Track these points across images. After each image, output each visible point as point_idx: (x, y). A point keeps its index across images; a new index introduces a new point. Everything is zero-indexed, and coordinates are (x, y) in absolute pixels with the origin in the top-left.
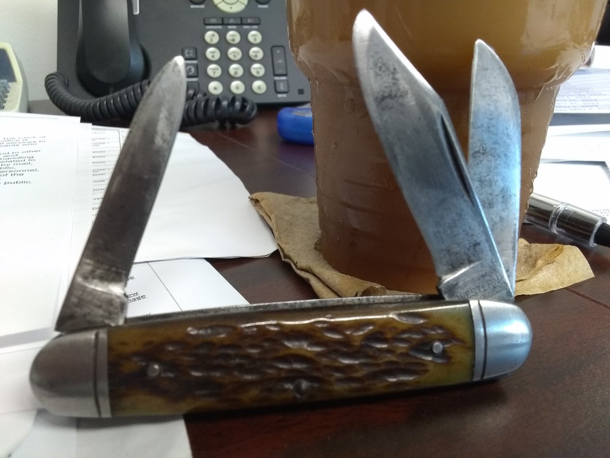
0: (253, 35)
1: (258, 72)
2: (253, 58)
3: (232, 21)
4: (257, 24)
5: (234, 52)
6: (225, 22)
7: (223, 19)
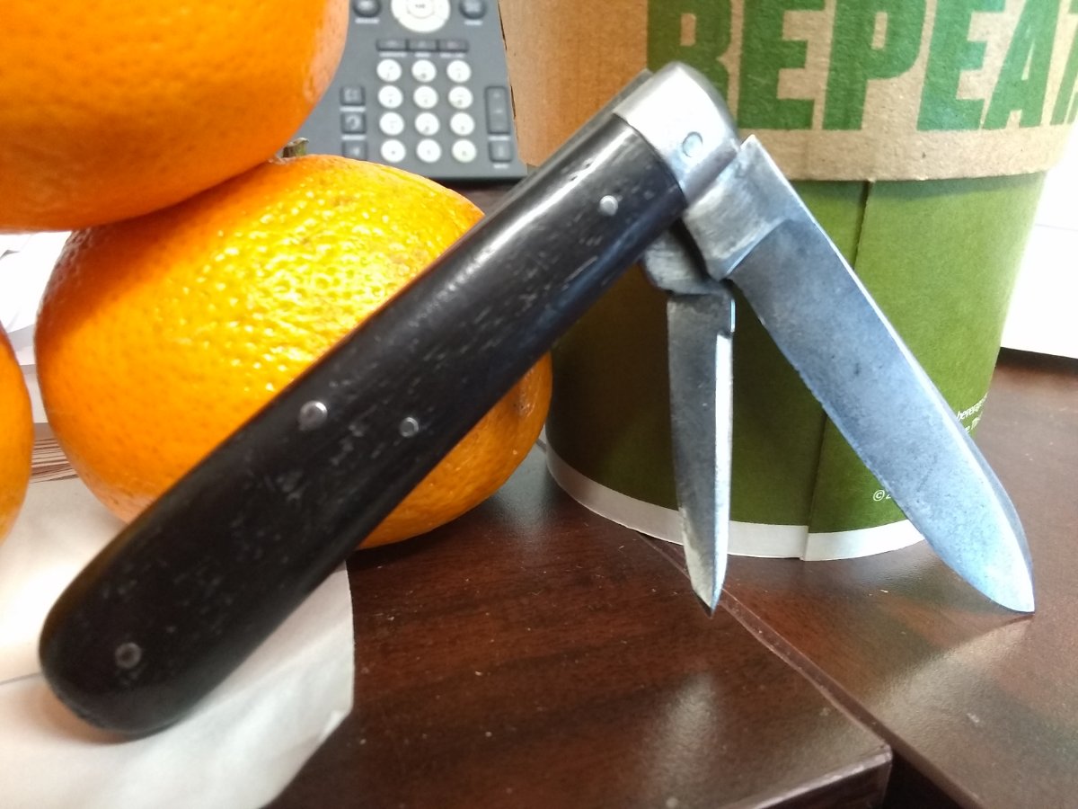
0: (457, 69)
1: (463, 128)
2: (455, 104)
3: (422, 45)
4: (463, 49)
5: (426, 97)
6: (412, 45)
7: (407, 42)
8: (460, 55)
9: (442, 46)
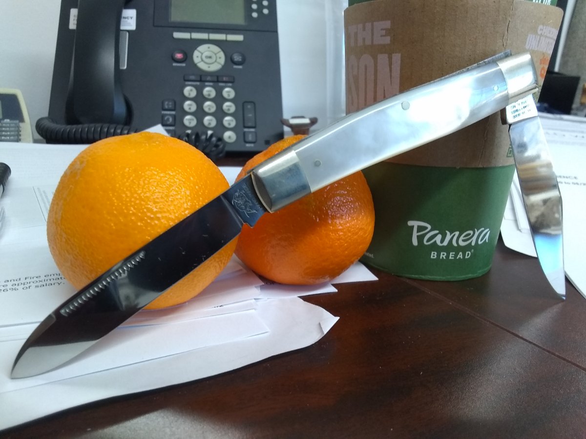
0: (228, 92)
1: (229, 124)
2: (226, 111)
3: (209, 78)
4: (232, 82)
5: (209, 106)
6: (203, 79)
7: (201, 76)
8: (230, 84)
9: (220, 79)
